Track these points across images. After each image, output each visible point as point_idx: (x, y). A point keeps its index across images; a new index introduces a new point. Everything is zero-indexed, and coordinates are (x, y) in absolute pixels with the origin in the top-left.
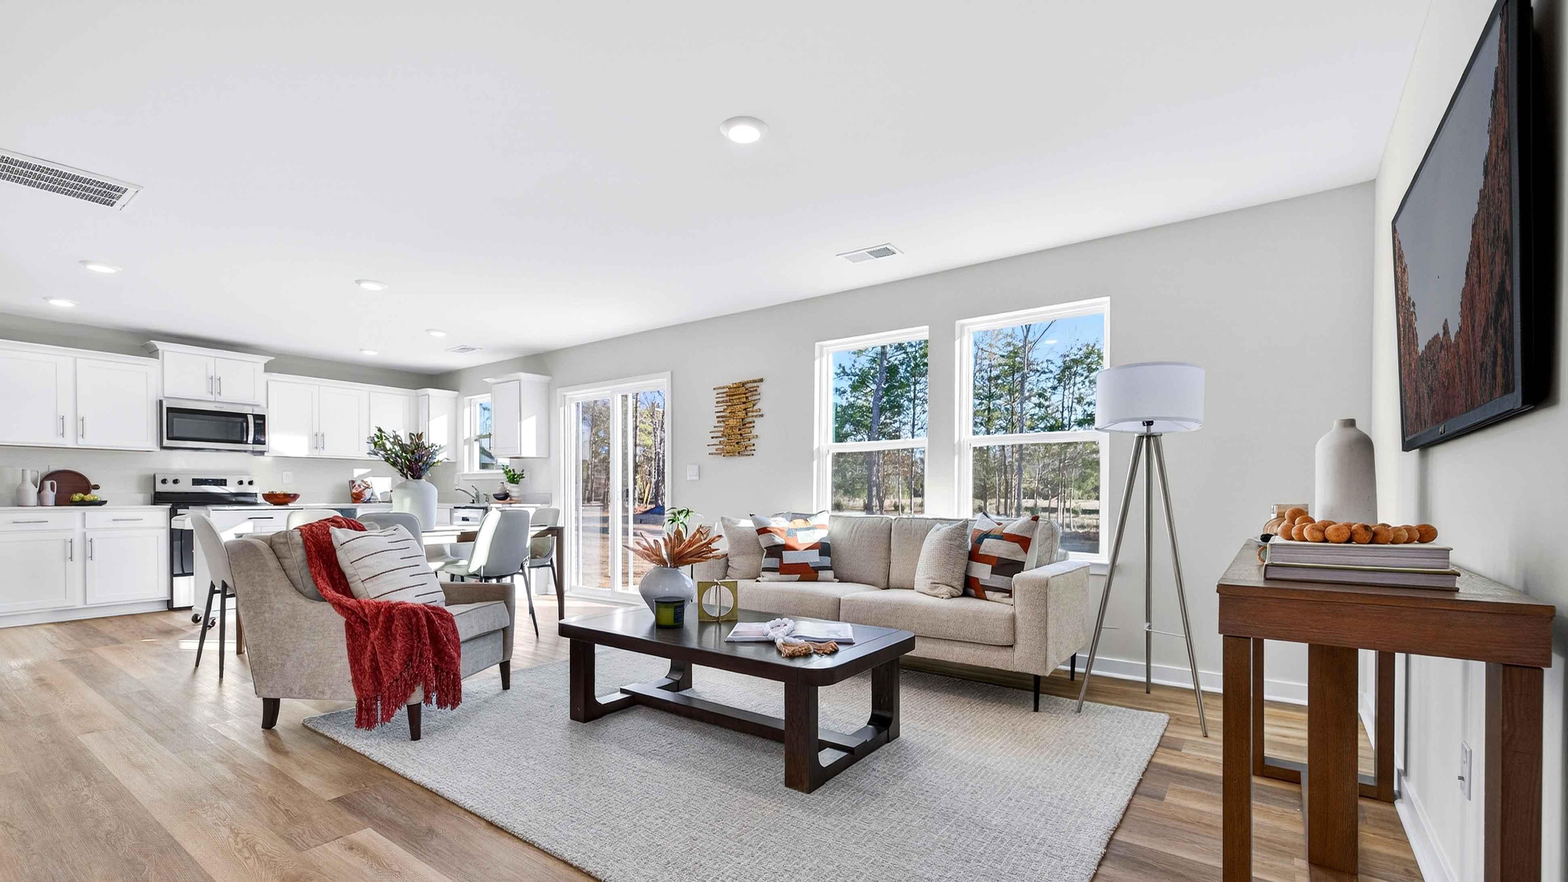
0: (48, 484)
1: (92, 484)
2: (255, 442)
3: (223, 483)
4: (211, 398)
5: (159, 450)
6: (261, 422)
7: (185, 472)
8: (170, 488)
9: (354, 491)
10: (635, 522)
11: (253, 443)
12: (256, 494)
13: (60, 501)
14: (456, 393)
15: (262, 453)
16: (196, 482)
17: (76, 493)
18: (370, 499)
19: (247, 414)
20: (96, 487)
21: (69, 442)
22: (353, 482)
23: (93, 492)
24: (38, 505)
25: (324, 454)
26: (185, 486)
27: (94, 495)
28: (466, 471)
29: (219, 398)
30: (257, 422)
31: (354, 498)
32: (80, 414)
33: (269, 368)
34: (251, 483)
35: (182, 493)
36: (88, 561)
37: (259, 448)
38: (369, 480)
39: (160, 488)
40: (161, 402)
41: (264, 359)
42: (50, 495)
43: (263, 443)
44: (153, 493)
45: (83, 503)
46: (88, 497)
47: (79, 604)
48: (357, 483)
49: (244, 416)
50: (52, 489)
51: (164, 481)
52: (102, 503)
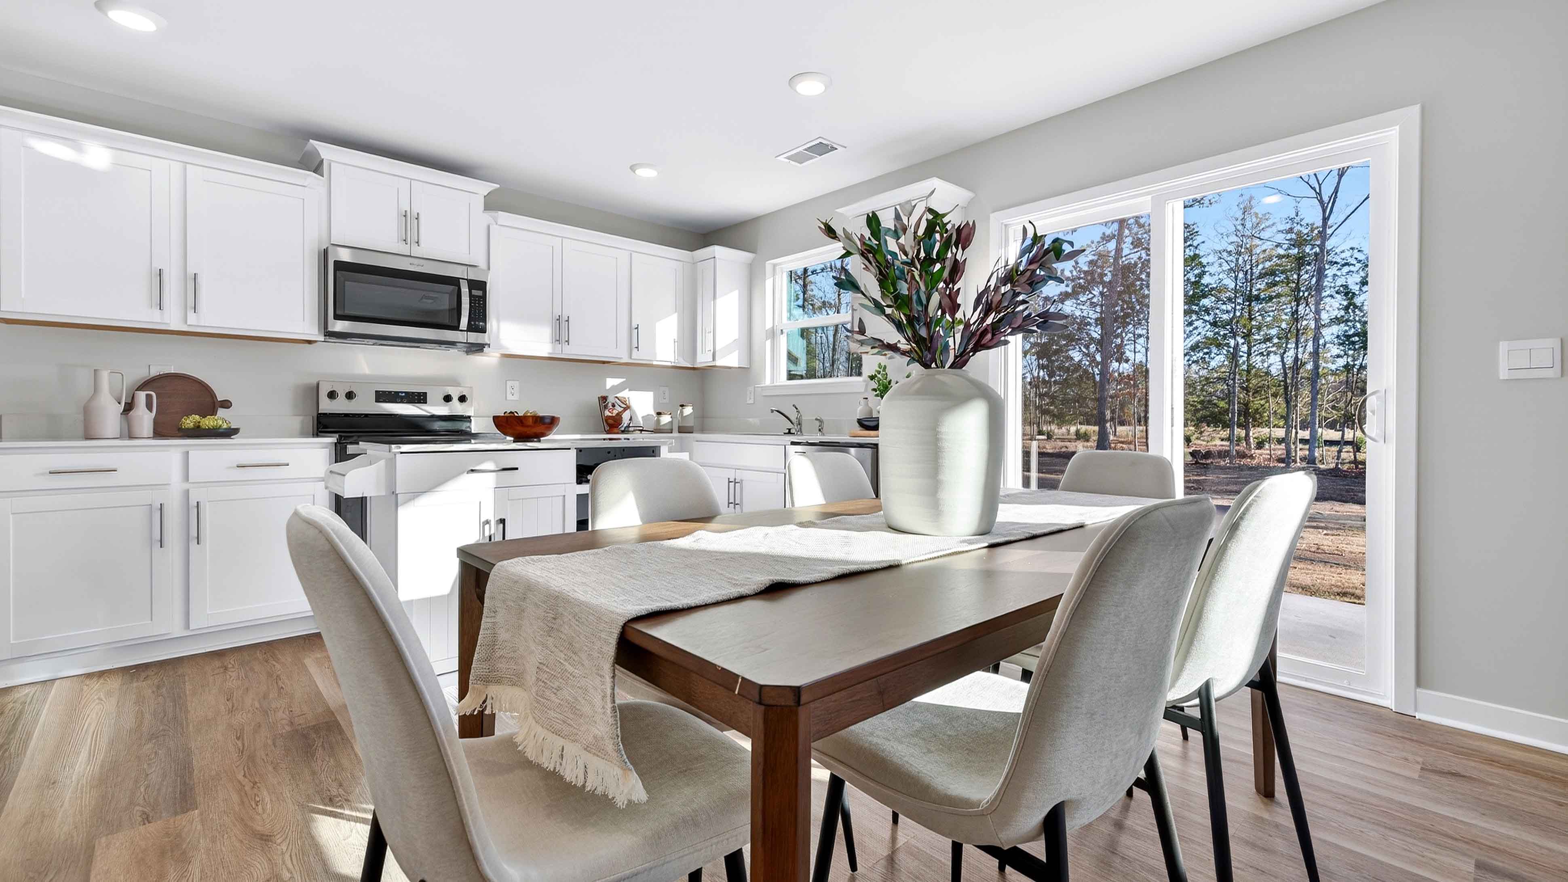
0: (142, 396)
1: (220, 398)
2: (471, 328)
3: (420, 398)
4: (404, 249)
5: (322, 338)
6: (480, 293)
7: (366, 380)
8: (341, 406)
9: (607, 413)
10: (1040, 471)
11: (467, 331)
12: (469, 417)
13: (161, 431)
14: (754, 255)
15: (479, 348)
16: (383, 396)
17: (188, 415)
18: (628, 426)
19: (459, 278)
20: (226, 404)
21: (172, 320)
22: (604, 399)
23: (221, 412)
24: (121, 437)
25: (569, 351)
26: (365, 405)
27: (222, 418)
28: (768, 382)
29: (417, 251)
30: (474, 292)
31: (608, 424)
32: (191, 271)
33: (491, 204)
34: (462, 399)
35: (359, 415)
36: (193, 544)
37: (473, 337)
38: (625, 394)
39: (327, 406)
40: (326, 252)
41: (483, 188)
42: (144, 418)
43: (483, 331)
44: (315, 415)
45: (197, 433)
46: (208, 422)
47: (178, 631)
48: (611, 400)
49: (454, 282)
50: (149, 407)
51: (332, 395)
52: (230, 433)
